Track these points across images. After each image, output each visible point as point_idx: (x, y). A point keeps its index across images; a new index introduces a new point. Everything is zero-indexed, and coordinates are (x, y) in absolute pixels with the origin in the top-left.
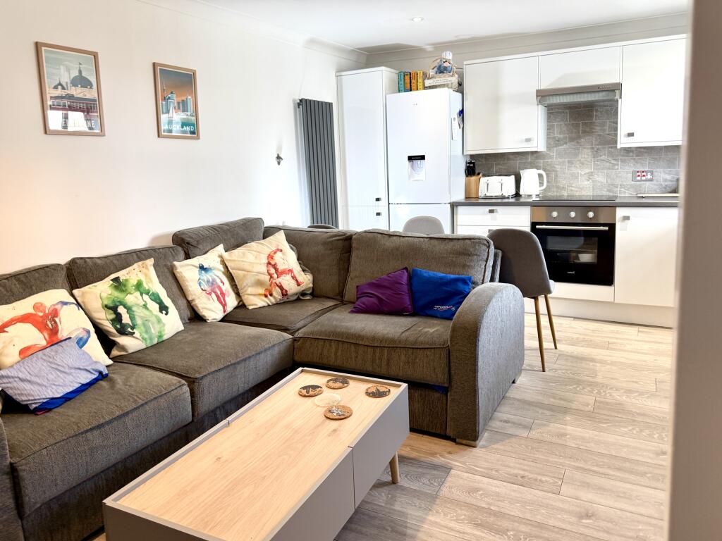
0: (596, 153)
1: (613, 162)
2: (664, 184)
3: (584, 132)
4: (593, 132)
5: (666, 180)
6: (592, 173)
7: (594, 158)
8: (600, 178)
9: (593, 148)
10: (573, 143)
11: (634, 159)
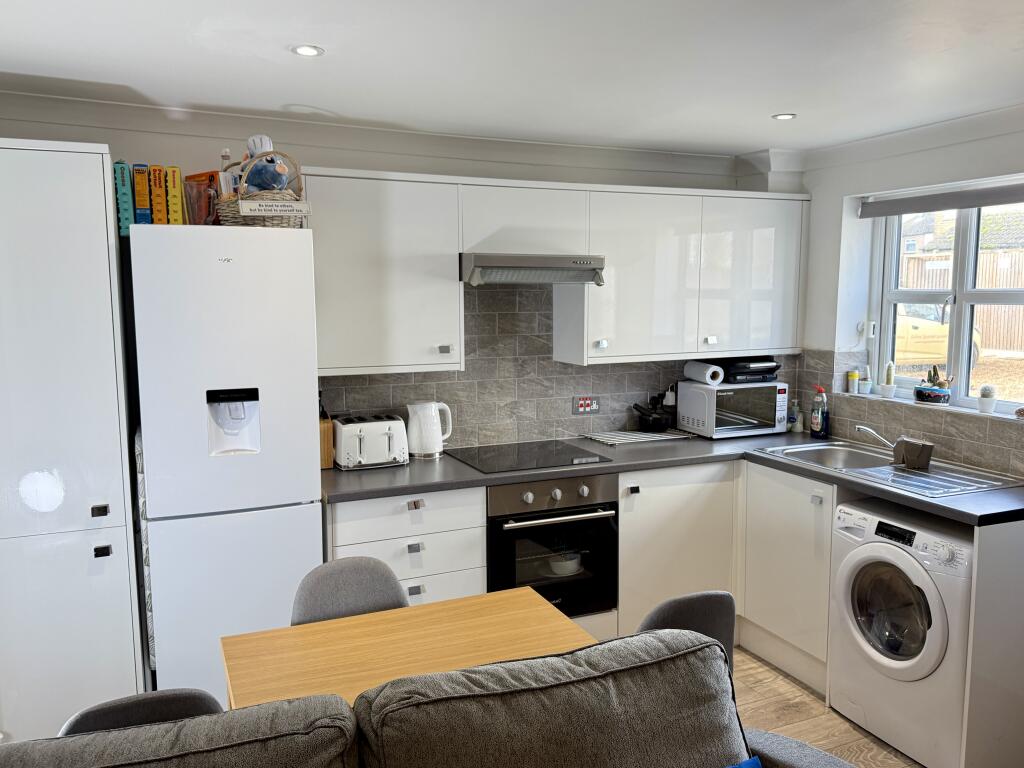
0: (521, 367)
1: (546, 383)
2: (613, 416)
3: (502, 331)
4: (516, 332)
5: (614, 411)
6: (516, 402)
7: (518, 376)
8: (529, 412)
9: (516, 360)
10: (486, 351)
11: (574, 378)
